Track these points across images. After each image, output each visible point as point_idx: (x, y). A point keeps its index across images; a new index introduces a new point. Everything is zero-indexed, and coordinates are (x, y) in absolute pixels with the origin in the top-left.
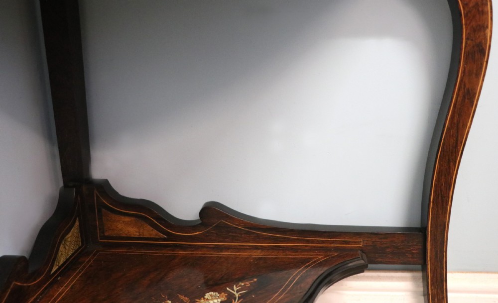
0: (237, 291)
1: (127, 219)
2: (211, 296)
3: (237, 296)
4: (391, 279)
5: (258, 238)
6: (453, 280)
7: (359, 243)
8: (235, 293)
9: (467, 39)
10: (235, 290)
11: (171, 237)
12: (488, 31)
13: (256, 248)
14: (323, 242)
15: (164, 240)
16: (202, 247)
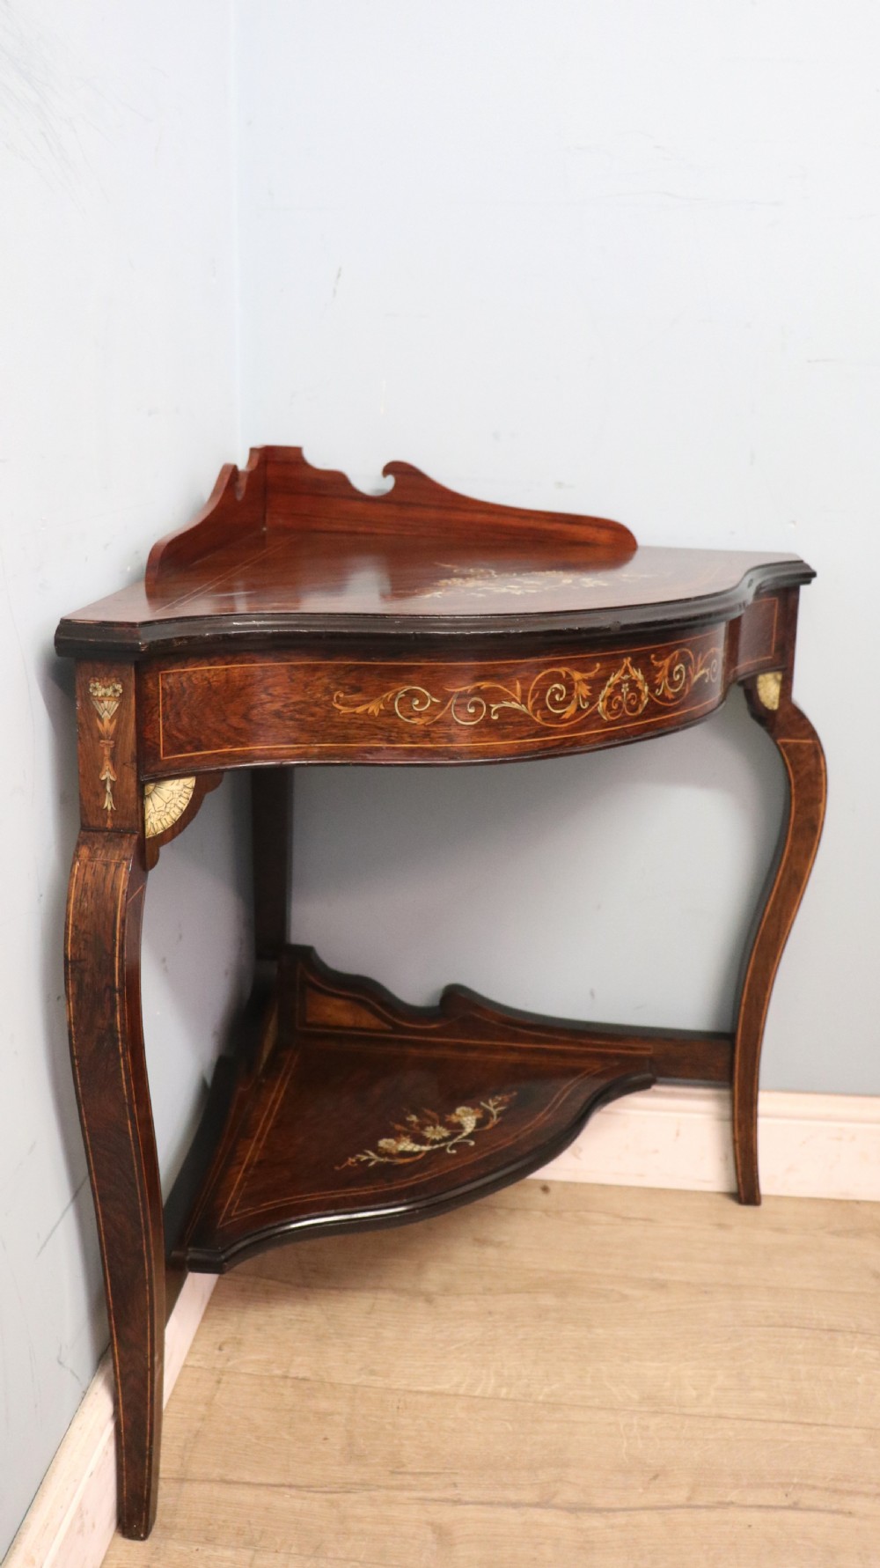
0: (495, 1107)
1: (340, 1003)
2: (463, 1111)
3: (495, 1112)
4: (689, 1096)
5: (516, 1037)
6: (767, 1103)
7: (649, 1049)
8: (492, 1109)
9: (797, 812)
10: (492, 1106)
11: (397, 1029)
12: (821, 805)
13: (512, 1049)
14: (600, 1046)
15: (391, 1032)
16: (444, 1045)
